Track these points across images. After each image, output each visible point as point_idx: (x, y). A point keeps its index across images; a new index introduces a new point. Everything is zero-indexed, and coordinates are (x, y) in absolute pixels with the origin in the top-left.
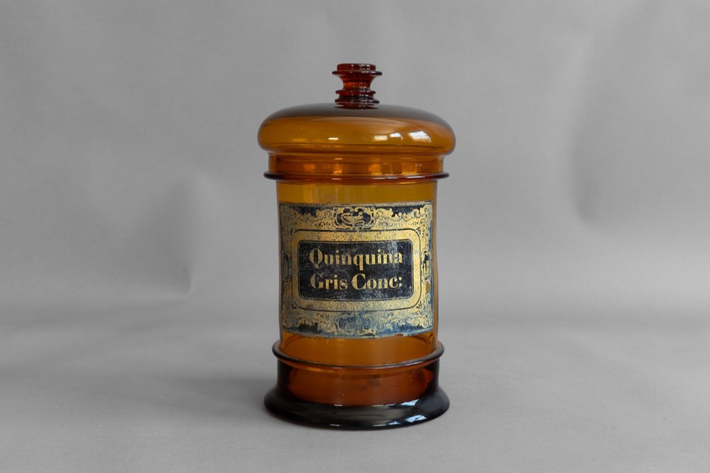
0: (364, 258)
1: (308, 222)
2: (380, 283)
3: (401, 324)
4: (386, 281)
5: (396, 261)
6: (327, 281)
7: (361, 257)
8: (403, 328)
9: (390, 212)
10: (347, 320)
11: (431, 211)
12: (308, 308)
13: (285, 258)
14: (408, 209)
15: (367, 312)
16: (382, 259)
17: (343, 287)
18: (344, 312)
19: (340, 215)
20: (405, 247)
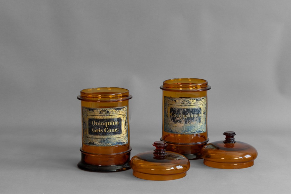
0: (108, 123)
1: (91, 113)
2: (112, 130)
3: (118, 142)
4: (114, 130)
5: (117, 124)
6: (97, 130)
7: (107, 123)
8: (119, 143)
9: (115, 110)
10: (103, 141)
11: (127, 108)
12: (91, 138)
13: (84, 123)
14: (120, 109)
15: (109, 139)
16: (113, 123)
17: (102, 132)
18: (102, 139)
19: (100, 111)
20: (119, 120)
